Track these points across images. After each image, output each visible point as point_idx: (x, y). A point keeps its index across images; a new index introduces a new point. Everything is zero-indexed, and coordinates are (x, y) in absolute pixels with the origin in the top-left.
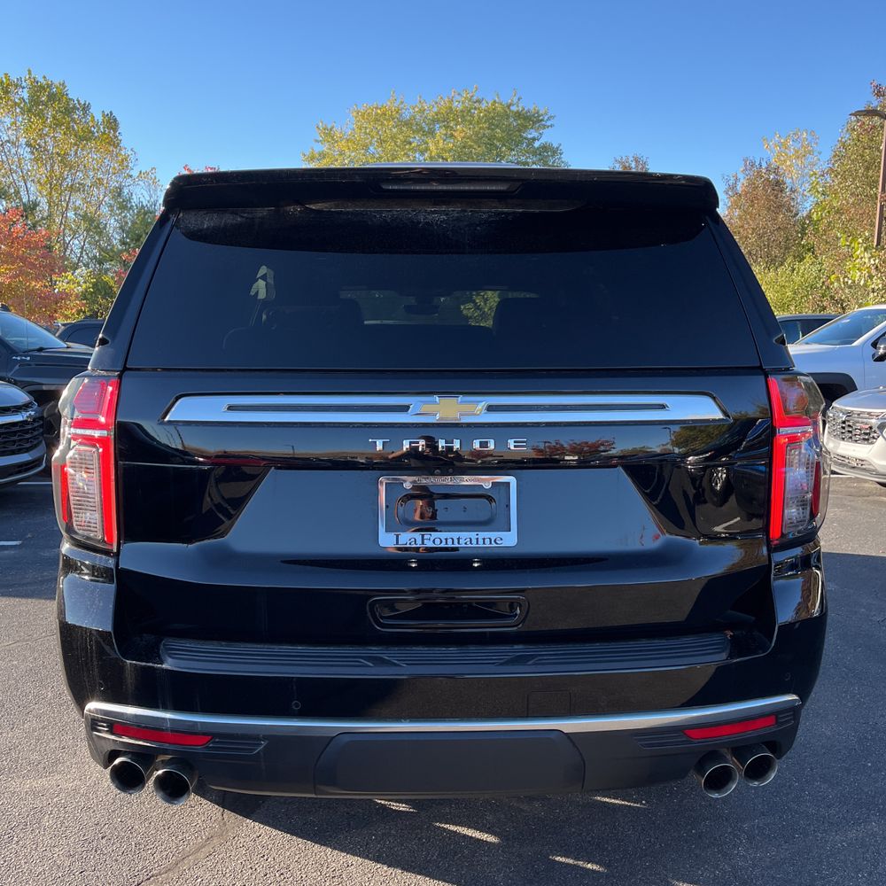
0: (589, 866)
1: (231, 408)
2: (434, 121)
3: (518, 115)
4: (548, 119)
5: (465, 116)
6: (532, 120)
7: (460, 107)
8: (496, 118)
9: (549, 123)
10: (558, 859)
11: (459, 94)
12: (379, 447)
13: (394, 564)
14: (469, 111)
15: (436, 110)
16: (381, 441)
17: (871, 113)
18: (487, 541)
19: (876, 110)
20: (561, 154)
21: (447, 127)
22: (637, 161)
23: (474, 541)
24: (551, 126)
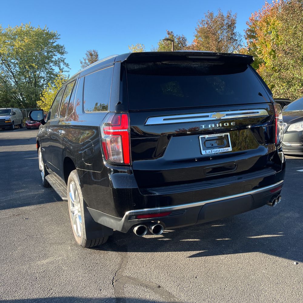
0: (226, 239)
1: (164, 120)
2: (15, 34)
3: (47, 34)
4: (59, 36)
5: (27, 33)
6: (53, 36)
7: (25, 30)
8: (39, 34)
9: (59, 37)
10: (218, 240)
11: (24, 25)
12: (203, 127)
13: (206, 159)
14: (29, 31)
15: (15, 30)
16: (204, 125)
17: (168, 40)
18: (226, 150)
19: (169, 39)
20: (64, 48)
21: (21, 37)
22: (94, 51)
23: (223, 151)
24: (60, 38)
